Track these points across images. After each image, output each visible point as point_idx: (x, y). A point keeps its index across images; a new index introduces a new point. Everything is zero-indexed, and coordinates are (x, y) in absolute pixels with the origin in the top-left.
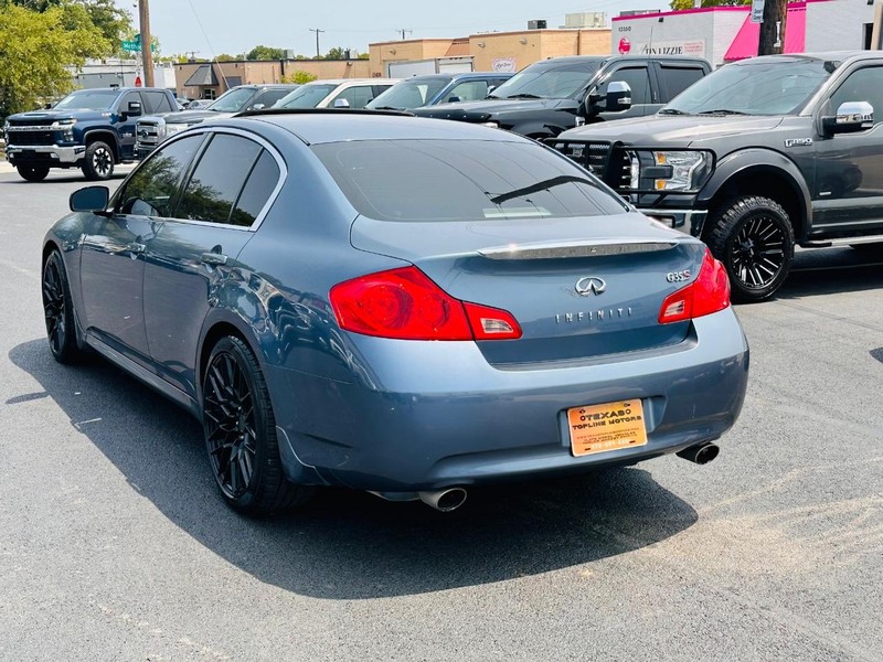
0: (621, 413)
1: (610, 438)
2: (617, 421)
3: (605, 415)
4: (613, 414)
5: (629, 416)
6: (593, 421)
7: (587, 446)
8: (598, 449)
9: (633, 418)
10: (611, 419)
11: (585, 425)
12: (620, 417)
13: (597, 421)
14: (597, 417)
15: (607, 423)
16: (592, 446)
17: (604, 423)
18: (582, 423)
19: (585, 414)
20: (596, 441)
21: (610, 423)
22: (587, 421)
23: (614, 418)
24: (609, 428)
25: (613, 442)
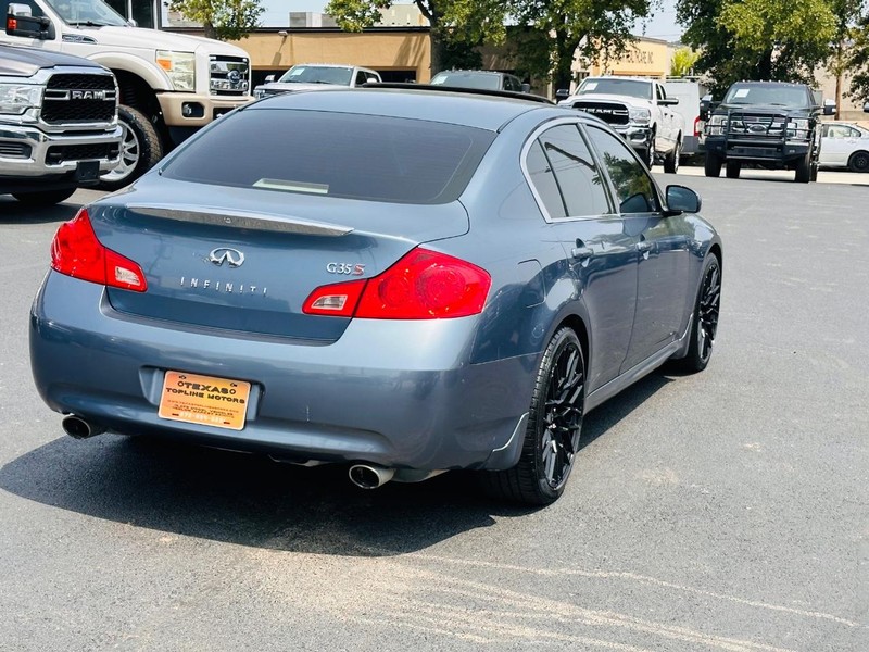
0: (225, 391)
1: (203, 411)
2: (218, 398)
3: (206, 388)
4: (215, 389)
5: (232, 397)
6: (191, 389)
7: (176, 412)
8: (187, 418)
9: (235, 400)
10: (211, 394)
11: (181, 391)
12: (221, 395)
13: (196, 391)
14: (196, 386)
15: (206, 396)
16: (182, 413)
17: (202, 395)
18: (178, 388)
19: (184, 381)
20: (187, 409)
21: (209, 397)
22: (184, 388)
23: (215, 394)
24: (205, 401)
25: (206, 417)
